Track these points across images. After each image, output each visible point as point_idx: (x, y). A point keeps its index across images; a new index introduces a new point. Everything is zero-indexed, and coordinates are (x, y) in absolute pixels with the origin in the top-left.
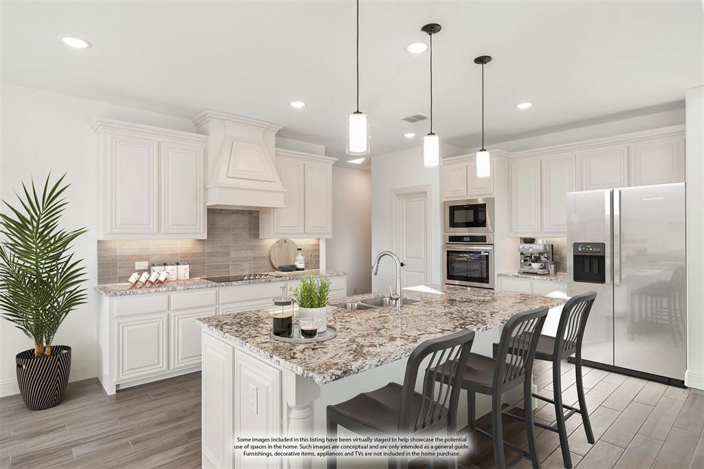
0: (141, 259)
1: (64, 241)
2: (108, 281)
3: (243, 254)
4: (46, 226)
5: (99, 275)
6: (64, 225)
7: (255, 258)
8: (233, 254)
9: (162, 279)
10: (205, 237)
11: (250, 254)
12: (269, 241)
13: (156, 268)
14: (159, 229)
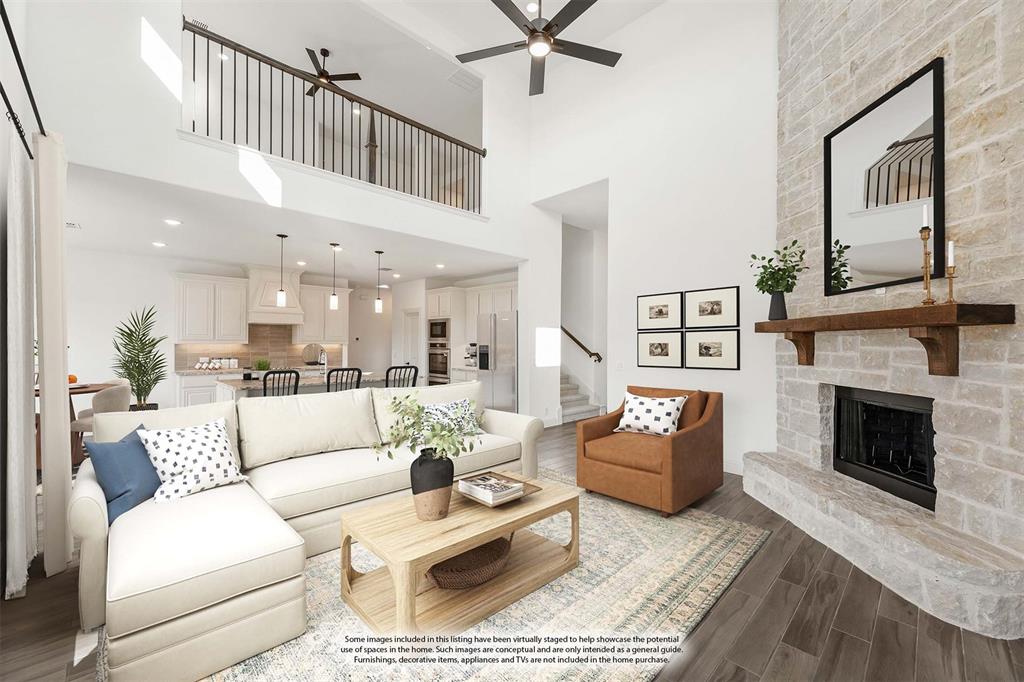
0: (204, 355)
1: (154, 343)
2: (182, 369)
3: (279, 354)
4: (144, 335)
5: (176, 365)
6: (153, 334)
7: (288, 357)
8: (270, 354)
9: (217, 367)
10: (247, 342)
11: (284, 354)
12: (300, 346)
13: (214, 361)
14: (214, 338)
